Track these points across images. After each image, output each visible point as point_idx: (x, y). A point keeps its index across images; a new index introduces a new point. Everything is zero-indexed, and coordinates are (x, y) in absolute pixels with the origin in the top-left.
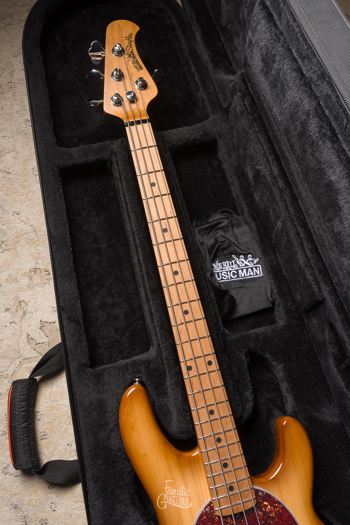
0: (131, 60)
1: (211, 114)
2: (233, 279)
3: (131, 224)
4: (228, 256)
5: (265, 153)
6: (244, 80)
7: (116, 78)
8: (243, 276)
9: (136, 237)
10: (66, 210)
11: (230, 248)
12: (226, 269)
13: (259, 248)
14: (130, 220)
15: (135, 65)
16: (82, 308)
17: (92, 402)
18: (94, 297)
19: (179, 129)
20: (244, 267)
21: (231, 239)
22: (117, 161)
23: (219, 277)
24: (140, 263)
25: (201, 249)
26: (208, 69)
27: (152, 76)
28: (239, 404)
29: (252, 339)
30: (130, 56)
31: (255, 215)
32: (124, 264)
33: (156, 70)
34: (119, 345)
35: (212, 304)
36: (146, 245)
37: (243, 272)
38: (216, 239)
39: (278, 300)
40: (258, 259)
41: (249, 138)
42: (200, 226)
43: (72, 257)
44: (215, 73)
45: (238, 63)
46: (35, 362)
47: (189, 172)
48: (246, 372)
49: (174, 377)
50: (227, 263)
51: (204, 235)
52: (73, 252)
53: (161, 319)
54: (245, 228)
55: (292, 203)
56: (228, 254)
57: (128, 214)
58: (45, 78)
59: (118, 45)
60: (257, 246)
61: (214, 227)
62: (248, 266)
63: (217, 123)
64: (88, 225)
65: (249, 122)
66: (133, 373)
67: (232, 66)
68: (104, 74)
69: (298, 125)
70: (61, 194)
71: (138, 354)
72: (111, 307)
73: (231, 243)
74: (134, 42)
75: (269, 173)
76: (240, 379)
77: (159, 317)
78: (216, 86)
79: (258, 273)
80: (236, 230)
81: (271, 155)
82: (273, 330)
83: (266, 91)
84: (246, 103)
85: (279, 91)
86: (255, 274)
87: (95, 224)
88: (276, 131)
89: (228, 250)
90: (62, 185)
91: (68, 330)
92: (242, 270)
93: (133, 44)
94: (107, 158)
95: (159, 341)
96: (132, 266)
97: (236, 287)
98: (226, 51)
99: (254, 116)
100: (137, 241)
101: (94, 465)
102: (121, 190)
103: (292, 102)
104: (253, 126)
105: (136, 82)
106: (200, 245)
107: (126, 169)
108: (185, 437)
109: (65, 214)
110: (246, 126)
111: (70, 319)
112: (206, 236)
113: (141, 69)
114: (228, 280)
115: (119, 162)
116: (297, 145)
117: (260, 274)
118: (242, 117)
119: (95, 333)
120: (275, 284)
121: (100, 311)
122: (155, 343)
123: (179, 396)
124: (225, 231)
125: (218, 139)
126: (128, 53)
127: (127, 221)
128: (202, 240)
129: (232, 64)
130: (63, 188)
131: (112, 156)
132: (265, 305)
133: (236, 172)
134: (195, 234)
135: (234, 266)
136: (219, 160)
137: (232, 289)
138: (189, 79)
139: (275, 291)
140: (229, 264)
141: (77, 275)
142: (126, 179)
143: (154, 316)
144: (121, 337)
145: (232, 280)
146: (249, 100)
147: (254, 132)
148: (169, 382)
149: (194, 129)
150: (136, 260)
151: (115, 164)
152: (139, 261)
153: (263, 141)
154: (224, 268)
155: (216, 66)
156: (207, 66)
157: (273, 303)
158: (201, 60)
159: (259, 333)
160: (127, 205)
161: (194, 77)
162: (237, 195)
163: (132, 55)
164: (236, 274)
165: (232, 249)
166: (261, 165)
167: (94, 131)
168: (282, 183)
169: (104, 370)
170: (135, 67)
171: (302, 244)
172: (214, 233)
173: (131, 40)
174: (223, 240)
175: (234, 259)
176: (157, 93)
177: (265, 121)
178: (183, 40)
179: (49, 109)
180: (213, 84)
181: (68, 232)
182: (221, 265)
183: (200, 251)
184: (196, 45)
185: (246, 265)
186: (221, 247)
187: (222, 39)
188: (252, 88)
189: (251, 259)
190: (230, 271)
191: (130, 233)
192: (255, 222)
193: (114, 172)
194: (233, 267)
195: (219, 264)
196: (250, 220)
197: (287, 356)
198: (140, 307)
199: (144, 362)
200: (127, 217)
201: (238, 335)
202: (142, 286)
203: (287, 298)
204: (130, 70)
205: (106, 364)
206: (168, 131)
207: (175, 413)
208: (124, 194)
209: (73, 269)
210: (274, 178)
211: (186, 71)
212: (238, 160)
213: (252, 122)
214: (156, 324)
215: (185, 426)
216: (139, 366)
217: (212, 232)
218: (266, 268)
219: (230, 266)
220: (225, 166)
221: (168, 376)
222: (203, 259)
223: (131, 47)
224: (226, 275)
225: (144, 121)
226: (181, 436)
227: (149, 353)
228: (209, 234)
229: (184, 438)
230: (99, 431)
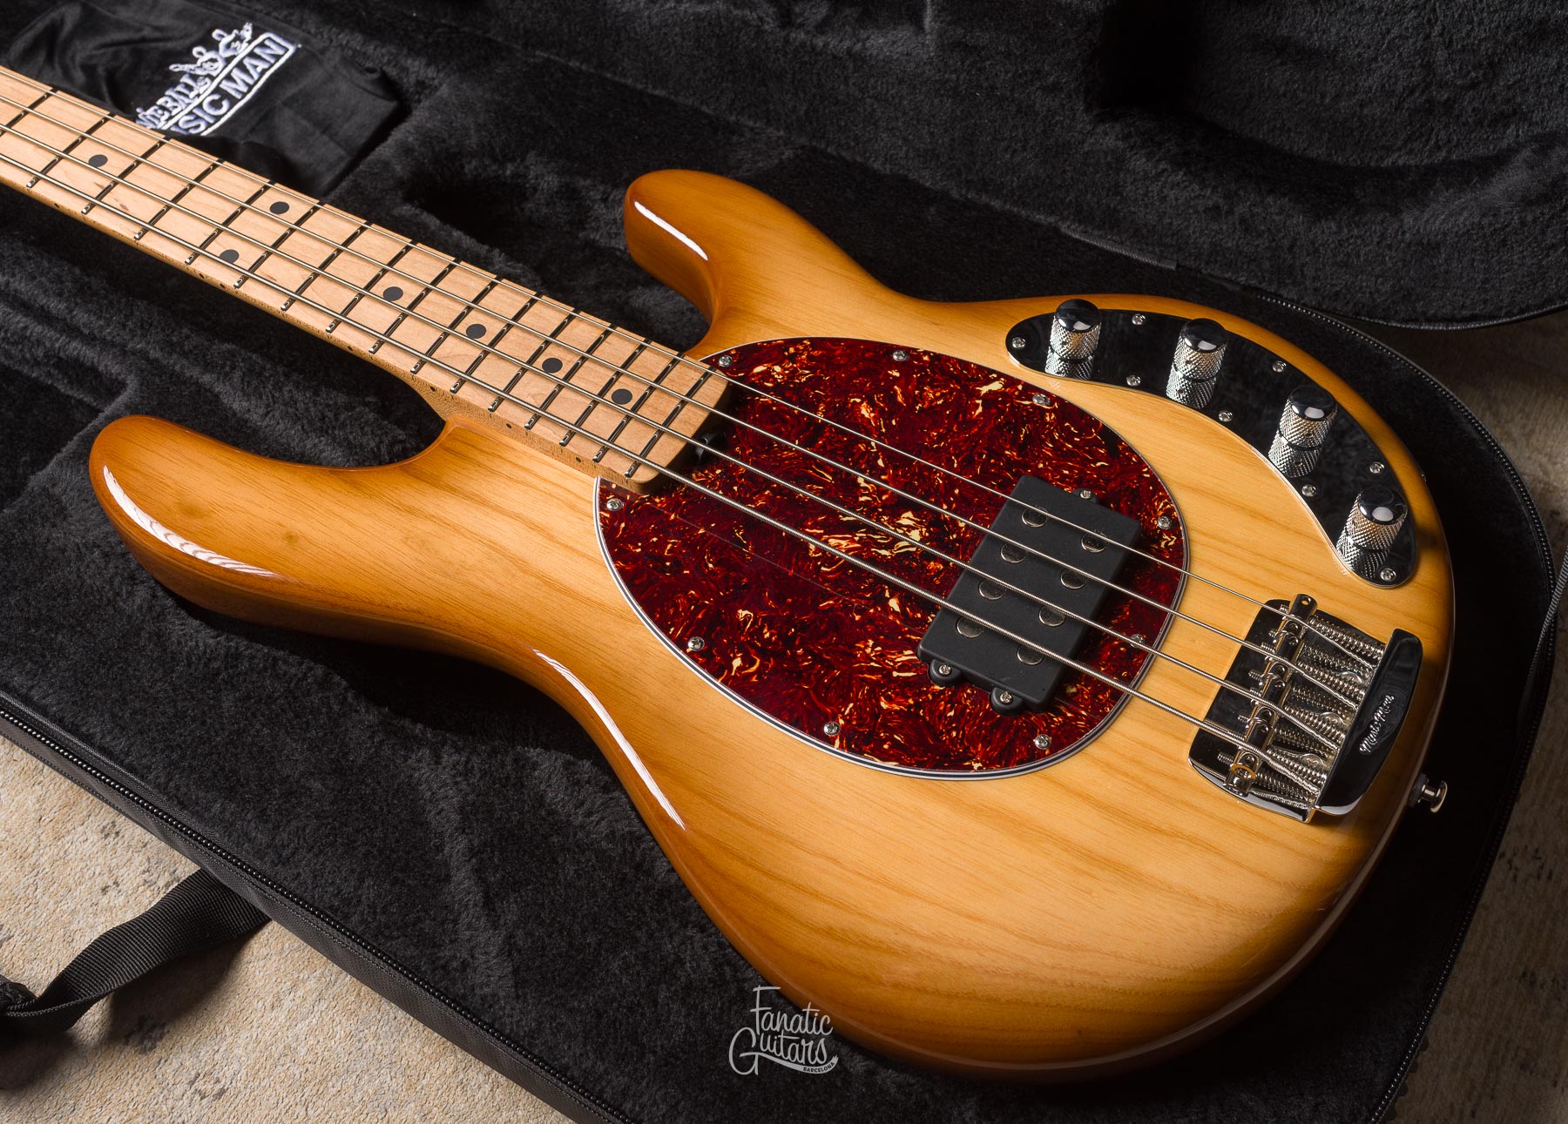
2: (227, 116)
4: (158, 78)
8: (245, 90)
11: (147, 56)
12: (182, 110)
20: (226, 67)
29: (394, 161)
37: (236, 82)
40: (247, 25)
50: (170, 96)
56: (153, 74)
62: (235, 57)
73: (139, 45)
79: (281, 52)
86: (273, 61)
89: (145, 67)
92: (229, 78)
114: (214, 128)
117: (289, 51)
120: (341, 27)
124: (95, 29)
135: (199, 88)
139: (358, 43)
140: (179, 92)
145: (225, 118)
154: (175, 111)
165: (153, 55)
174: (109, 54)
175: (182, 74)
185: (229, 60)
186: (119, 71)
189: (229, 38)
190: (200, 106)
194: (195, 92)
214: (64, 309)
215: (377, 439)
217: (59, 60)
219: (187, 96)
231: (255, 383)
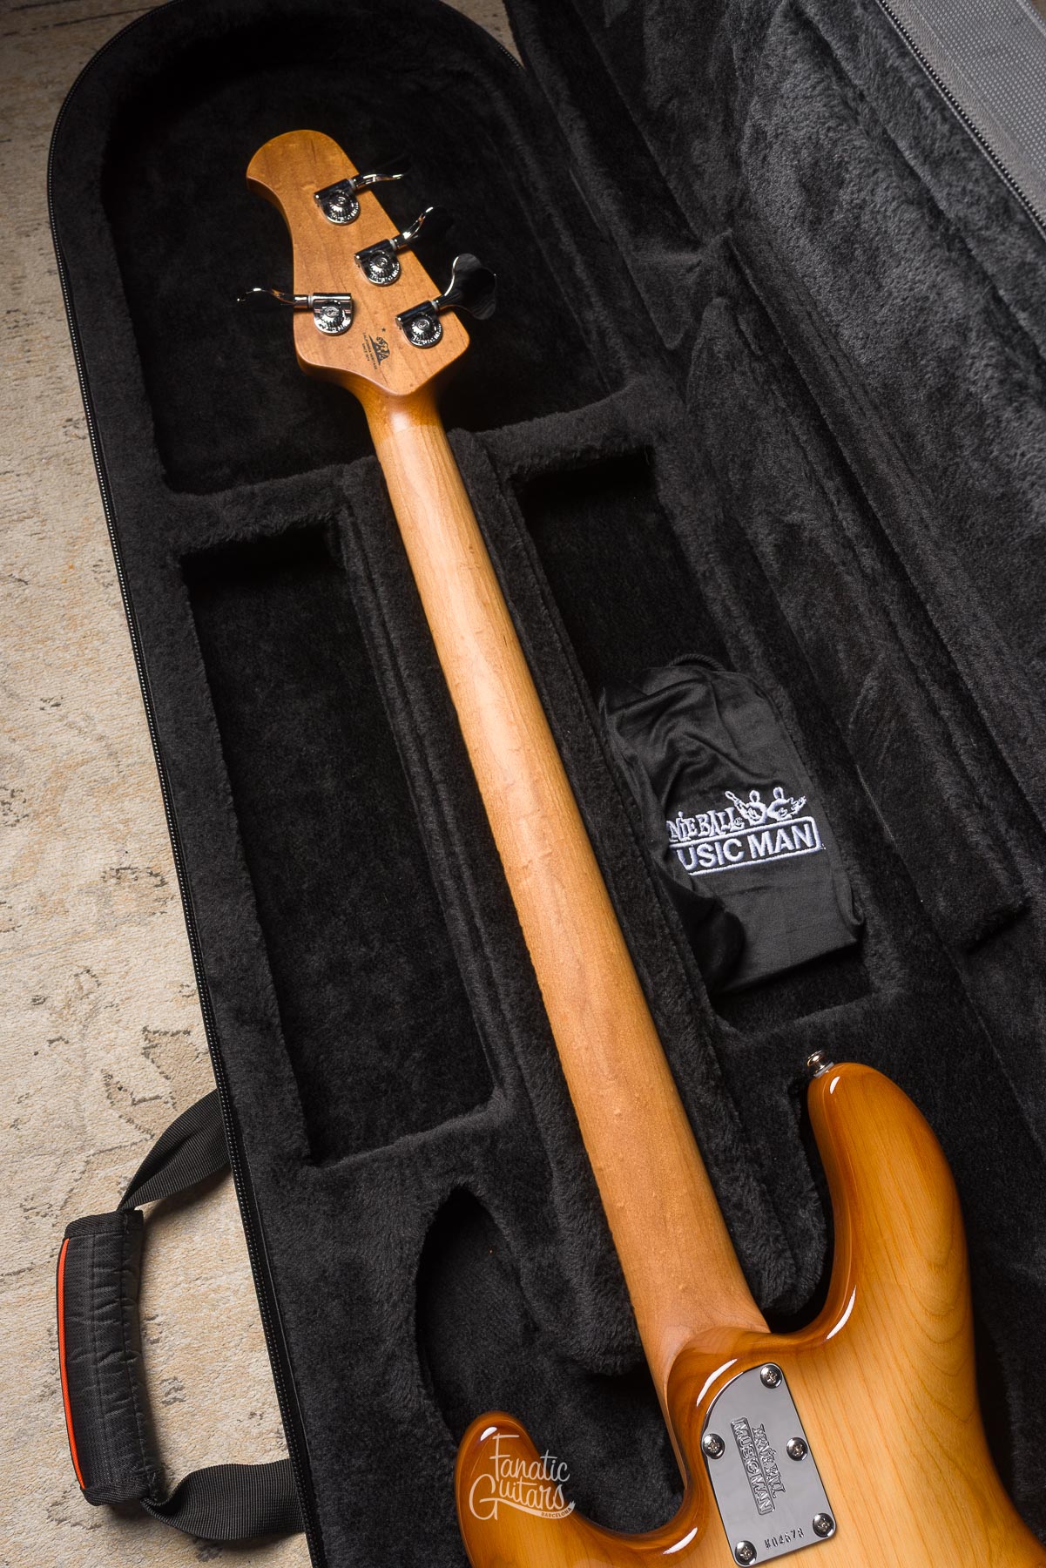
1: (631, 373)
2: (733, 866)
3: (410, 715)
4: (711, 796)
5: (813, 471)
6: (731, 260)
8: (762, 854)
9: (431, 753)
10: (207, 682)
11: (717, 770)
12: (708, 836)
13: (804, 764)
14: (407, 703)
16: (274, 981)
17: (325, 1272)
18: (307, 946)
19: (536, 420)
20: (763, 825)
21: (718, 743)
22: (354, 524)
23: (689, 862)
24: (446, 830)
25: (629, 780)
26: (612, 239)
28: (783, 1251)
29: (807, 1045)
31: (785, 666)
32: (395, 839)
34: (393, 1091)
35: (676, 943)
36: (460, 773)
37: (760, 842)
38: (671, 744)
39: (876, 922)
40: (803, 800)
41: (759, 432)
42: (620, 708)
43: (234, 823)
44: (637, 248)
45: (706, 215)
46: (135, 1161)
47: (574, 549)
48: (796, 1148)
49: (574, 1179)
50: (709, 817)
51: (634, 736)
52: (238, 809)
53: (522, 999)
54: (758, 707)
55: (909, 616)
56: (711, 788)
57: (400, 684)
58: (121, 290)
60: (799, 760)
61: (663, 710)
62: (775, 821)
63: (650, 397)
64: (275, 727)
65: (758, 383)
66: (447, 1173)
67: (687, 226)
69: (929, 369)
70: (190, 633)
71: (455, 1114)
72: (363, 973)
73: (720, 756)
75: (830, 529)
76: (779, 1171)
77: (515, 993)
78: (641, 287)
79: (809, 844)
80: (731, 716)
81: (831, 478)
82: (866, 1014)
83: (815, 278)
84: (743, 327)
85: (859, 272)
86: (798, 847)
87: (296, 722)
88: (843, 402)
89: (710, 776)
90: (192, 606)
91: (235, 1050)
92: (758, 835)
94: (323, 519)
95: (519, 1068)
96: (420, 842)
97: (742, 887)
98: (664, 182)
99: (772, 365)
100: (433, 763)
101: (341, 1471)
102: (374, 614)
103: (904, 300)
104: (770, 395)
106: (624, 767)
107: (385, 548)
108: (622, 1366)
109: (207, 694)
110: (748, 397)
111: (239, 1015)
112: (640, 739)
114: (718, 869)
115: (363, 528)
116: (928, 432)
117: (814, 846)
118: (734, 369)
119: (317, 1057)
120: (863, 871)
121: (328, 987)
122: (509, 1076)
123: (595, 1235)
124: (698, 719)
125: (655, 444)
127: (399, 704)
128: (629, 752)
129: (685, 221)
130: (194, 617)
131: (338, 513)
132: (831, 938)
133: (717, 541)
134: (606, 733)
135: (732, 825)
136: (660, 510)
137: (732, 895)
138: (555, 276)
139: (865, 893)
140: (717, 818)
141: (253, 877)
142: (389, 577)
143: (501, 990)
144: (400, 1065)
145: (729, 867)
146: (751, 316)
147: (776, 411)
148: (559, 1195)
149: (582, 420)
150: (431, 822)
151: (351, 534)
152: (442, 824)
153: (805, 438)
154: (703, 833)
155: (639, 226)
156: (610, 231)
157: (860, 932)
158: (589, 215)
159: (827, 1024)
160: (393, 657)
161: (571, 269)
162: (727, 611)
164: (739, 849)
165: (722, 773)
166: (802, 510)
167: (278, 443)
168: (874, 560)
169: (355, 1169)
171: (948, 738)
172: (665, 729)
174: (693, 748)
175: (731, 804)
177: (804, 376)
178: (530, 161)
179: (138, 380)
180: (632, 281)
181: (220, 750)
182: (693, 825)
183: (625, 784)
184: (571, 171)
185: (769, 820)
186: (689, 770)
187: (651, 148)
188: (760, 283)
189: (783, 801)
190: (722, 842)
191: (408, 740)
192: (786, 686)
193: (348, 558)
194: (728, 827)
195: (686, 821)
196: (771, 681)
197: (917, 1091)
198: (452, 968)
199: (477, 1137)
200: (396, 693)
201: (760, 1036)
202: (456, 902)
203: (904, 913)
205: (358, 1150)
206: (505, 428)
207: (587, 1290)
208: (383, 624)
209: (241, 860)
210: (848, 545)
211: (544, 252)
212: (721, 504)
213: (767, 382)
214: (509, 1016)
215: (620, 1328)
216: (463, 1150)
217: (657, 726)
218: (830, 825)
219: (720, 825)
220: (682, 525)
221: (555, 1174)
222: (637, 808)
224: (711, 852)
226: (610, 1361)
227: (491, 1107)
228: (650, 732)
229: (618, 1368)
230: (351, 1364)
231: (578, 1205)
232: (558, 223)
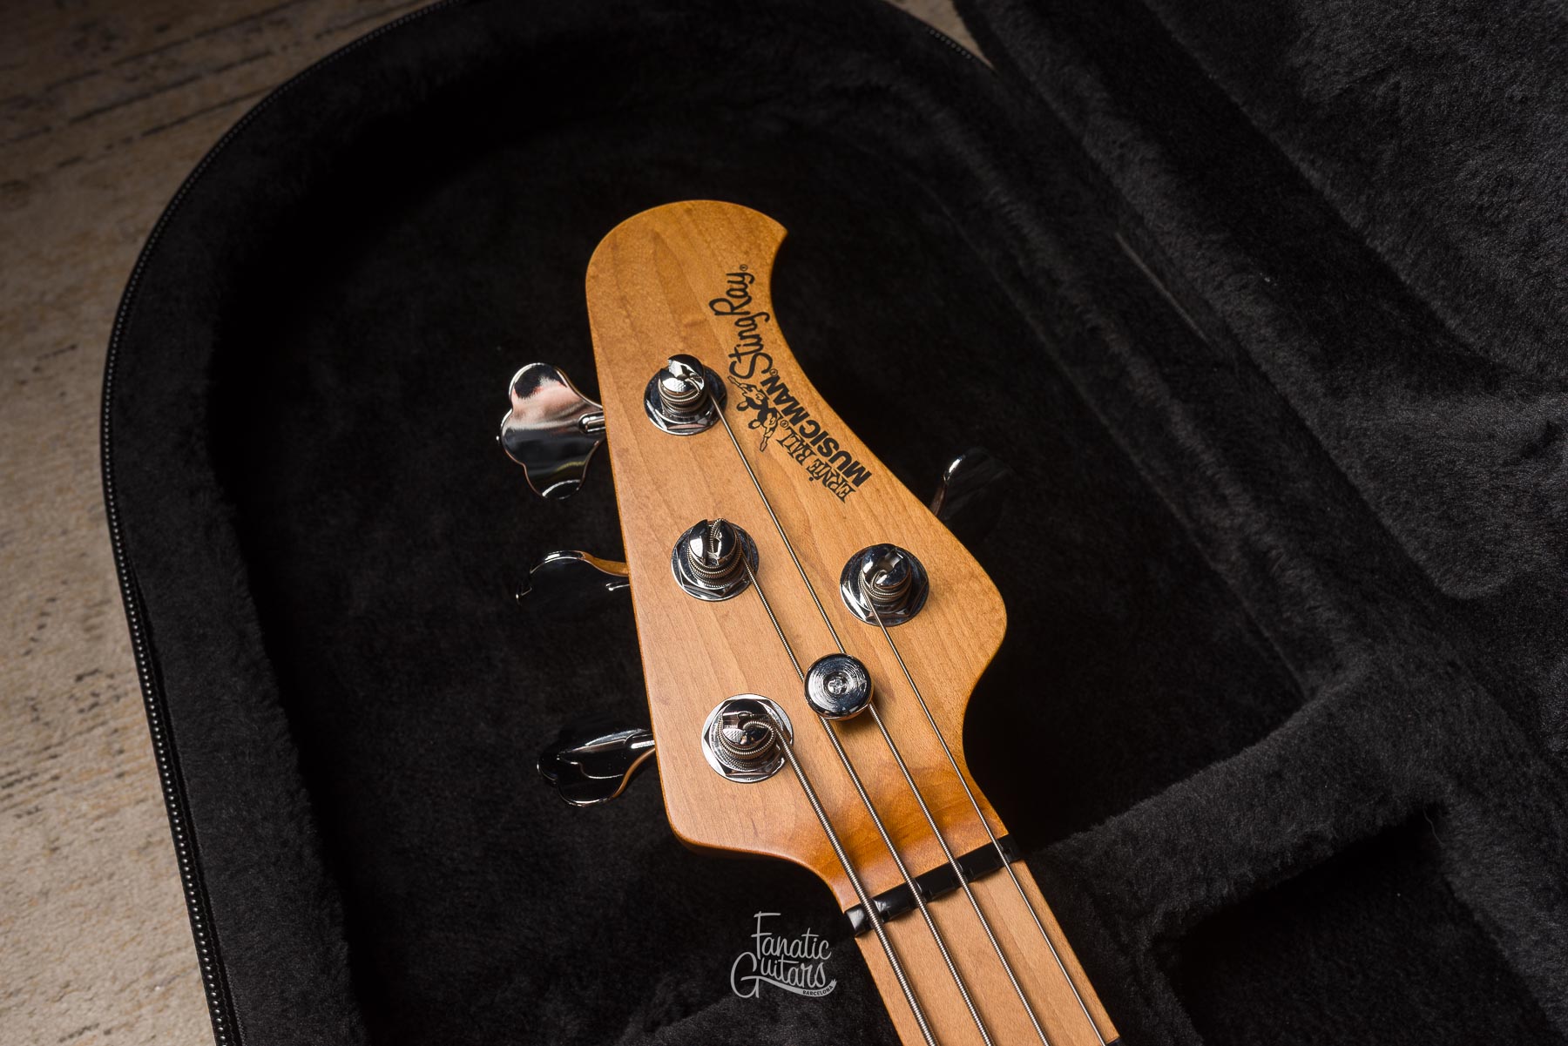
0: (781, 433)
7: (710, 580)
15: (809, 462)
27: (937, 504)
30: (764, 411)
33: (956, 463)
58: (259, 648)
59: (676, 368)
68: (620, 556)
74: (773, 321)
93: (771, 332)
105: (850, 574)
113: (858, 482)
126: (753, 395)
138: (1113, 432)
149: (1278, 775)
155: (1333, 346)
158: (1176, 316)
161: (1160, 428)
163: (778, 401)
170: (814, 474)
173: (752, 308)
176: (1002, 614)
184: (1119, 237)
187: (1314, 176)
204: (785, 503)
223: (757, 353)
225: (981, 865)
232: (1117, 343)
